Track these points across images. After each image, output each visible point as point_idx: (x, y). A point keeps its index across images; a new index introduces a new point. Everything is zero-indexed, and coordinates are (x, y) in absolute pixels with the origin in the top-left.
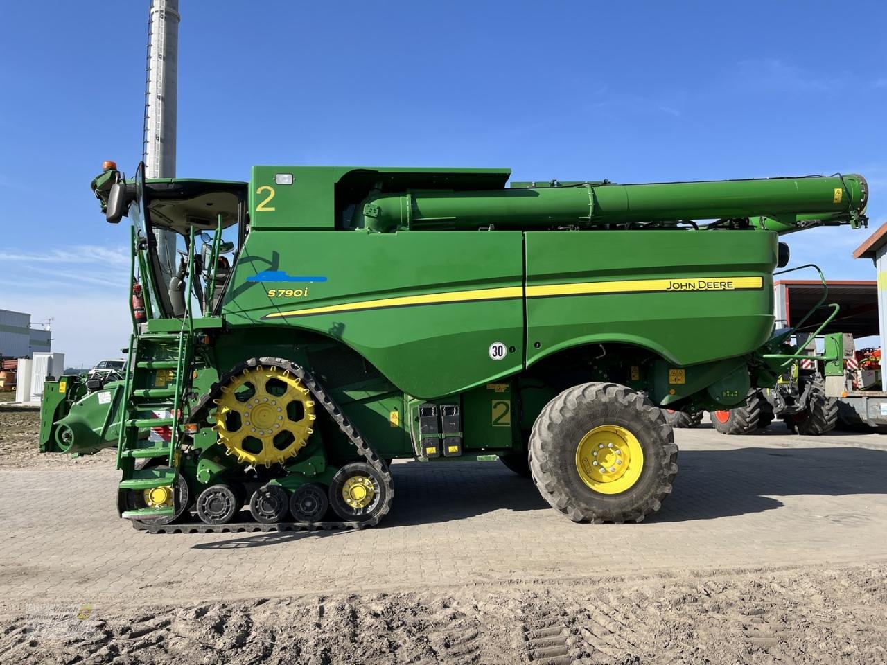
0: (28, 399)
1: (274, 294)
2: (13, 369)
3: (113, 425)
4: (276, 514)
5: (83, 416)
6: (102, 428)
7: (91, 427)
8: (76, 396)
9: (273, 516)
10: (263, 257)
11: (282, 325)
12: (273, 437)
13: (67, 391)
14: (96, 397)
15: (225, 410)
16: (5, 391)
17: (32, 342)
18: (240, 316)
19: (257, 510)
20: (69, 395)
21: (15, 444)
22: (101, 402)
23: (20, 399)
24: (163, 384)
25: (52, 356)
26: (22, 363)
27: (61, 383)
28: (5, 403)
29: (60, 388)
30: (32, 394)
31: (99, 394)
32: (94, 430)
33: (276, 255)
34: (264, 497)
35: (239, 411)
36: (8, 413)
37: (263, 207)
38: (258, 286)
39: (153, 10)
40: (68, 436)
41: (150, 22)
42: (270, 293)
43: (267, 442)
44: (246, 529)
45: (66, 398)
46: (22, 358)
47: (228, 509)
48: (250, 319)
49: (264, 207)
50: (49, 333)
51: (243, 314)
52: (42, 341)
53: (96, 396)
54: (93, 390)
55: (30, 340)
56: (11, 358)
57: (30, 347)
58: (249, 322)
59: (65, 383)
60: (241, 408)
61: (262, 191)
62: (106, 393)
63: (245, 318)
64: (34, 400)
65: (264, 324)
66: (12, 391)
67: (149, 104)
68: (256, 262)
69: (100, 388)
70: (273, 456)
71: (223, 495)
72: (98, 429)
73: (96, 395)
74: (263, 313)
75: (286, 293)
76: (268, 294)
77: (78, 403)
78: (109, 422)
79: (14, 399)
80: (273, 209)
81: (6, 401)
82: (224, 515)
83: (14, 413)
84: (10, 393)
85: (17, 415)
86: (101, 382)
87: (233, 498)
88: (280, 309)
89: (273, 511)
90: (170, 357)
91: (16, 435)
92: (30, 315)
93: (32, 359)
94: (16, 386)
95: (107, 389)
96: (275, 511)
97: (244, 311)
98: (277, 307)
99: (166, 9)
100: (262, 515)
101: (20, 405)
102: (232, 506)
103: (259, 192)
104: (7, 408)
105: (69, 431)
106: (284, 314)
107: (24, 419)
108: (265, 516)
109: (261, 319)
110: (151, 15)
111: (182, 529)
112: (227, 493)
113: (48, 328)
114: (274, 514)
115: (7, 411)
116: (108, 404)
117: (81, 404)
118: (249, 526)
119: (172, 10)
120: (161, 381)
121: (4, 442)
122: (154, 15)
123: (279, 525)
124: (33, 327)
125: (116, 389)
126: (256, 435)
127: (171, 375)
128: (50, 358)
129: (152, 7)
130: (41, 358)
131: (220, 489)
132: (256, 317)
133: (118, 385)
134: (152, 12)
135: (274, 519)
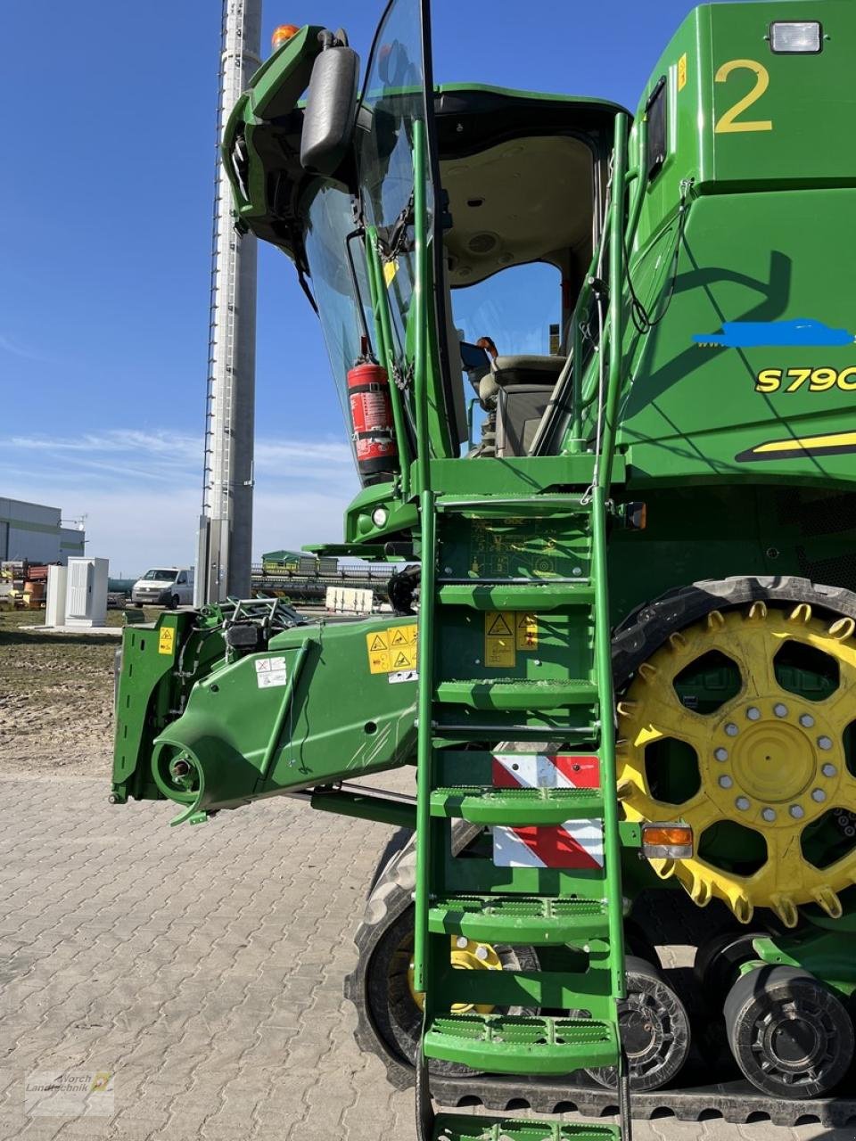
0: (62, 622)
1: (776, 383)
2: (41, 580)
3: (296, 743)
4: (816, 1071)
5: (221, 719)
6: (267, 751)
7: (239, 746)
8: (196, 663)
9: (806, 1075)
10: (743, 272)
11: (803, 477)
12: (803, 826)
13: (177, 650)
14: (250, 672)
15: (646, 736)
16: (32, 609)
17: (63, 544)
18: (674, 450)
19: (758, 1056)
20: (181, 662)
21: (47, 710)
22: (261, 684)
23: (52, 624)
24: (509, 661)
25: (93, 563)
26: (54, 571)
27: (163, 630)
28: (31, 628)
29: (162, 642)
30: (67, 615)
31: (258, 664)
32: (246, 756)
33: (781, 265)
34: (779, 1015)
35: (692, 742)
36: (36, 646)
37: (735, 120)
38: (729, 358)
39: (225, 55)
40: (184, 768)
41: (222, 74)
42: (762, 378)
43: (783, 841)
44: (724, 1111)
45: (176, 667)
46: (52, 564)
47: (666, 1045)
48: (704, 459)
49: (739, 119)
50: (82, 533)
51: (681, 443)
52: (75, 544)
53: (250, 668)
54: (240, 652)
55: (62, 543)
56: (39, 565)
57: (61, 551)
58: (702, 468)
59: (171, 631)
60: (699, 732)
61: (732, 74)
62: (274, 660)
63: (690, 456)
64: (69, 624)
65: (747, 474)
66: (40, 609)
67: (221, 196)
68: (717, 287)
69: (261, 646)
70: (799, 887)
71: (650, 1002)
72: (257, 754)
73: (251, 664)
74: (742, 441)
75: (815, 378)
76: (758, 383)
77: (205, 684)
78: (282, 737)
79: (43, 621)
80: (767, 125)
81: (32, 624)
82: (654, 1063)
83: (44, 645)
84: (38, 612)
85: (49, 649)
86: (260, 630)
87: (681, 1013)
88: (798, 428)
89: (805, 1061)
90: (522, 570)
91: (48, 690)
92: (60, 510)
93: (67, 565)
94: (45, 602)
95: (279, 651)
96: (813, 1061)
97: (685, 436)
98: (785, 421)
99: (243, 51)
100: (774, 1071)
101: (51, 630)
102: (680, 1037)
103: (721, 77)
104: (35, 636)
105: (184, 755)
106: (809, 443)
107: (58, 658)
108: (782, 1074)
109: (739, 458)
110: (222, 64)
111: (530, 1100)
112: (664, 997)
113: (81, 528)
114: (810, 1071)
115: (35, 642)
116: (281, 689)
117: (215, 688)
118: (732, 1104)
119: (252, 54)
120: (504, 651)
121: (30, 704)
122: (226, 64)
123: (828, 1108)
124: (64, 525)
125: (300, 652)
126: (748, 817)
127: (533, 629)
128: (90, 565)
129: (223, 50)
130: (78, 566)
131: (641, 981)
132: (723, 453)
133: (305, 639)
134: (223, 58)
135: (811, 1086)
